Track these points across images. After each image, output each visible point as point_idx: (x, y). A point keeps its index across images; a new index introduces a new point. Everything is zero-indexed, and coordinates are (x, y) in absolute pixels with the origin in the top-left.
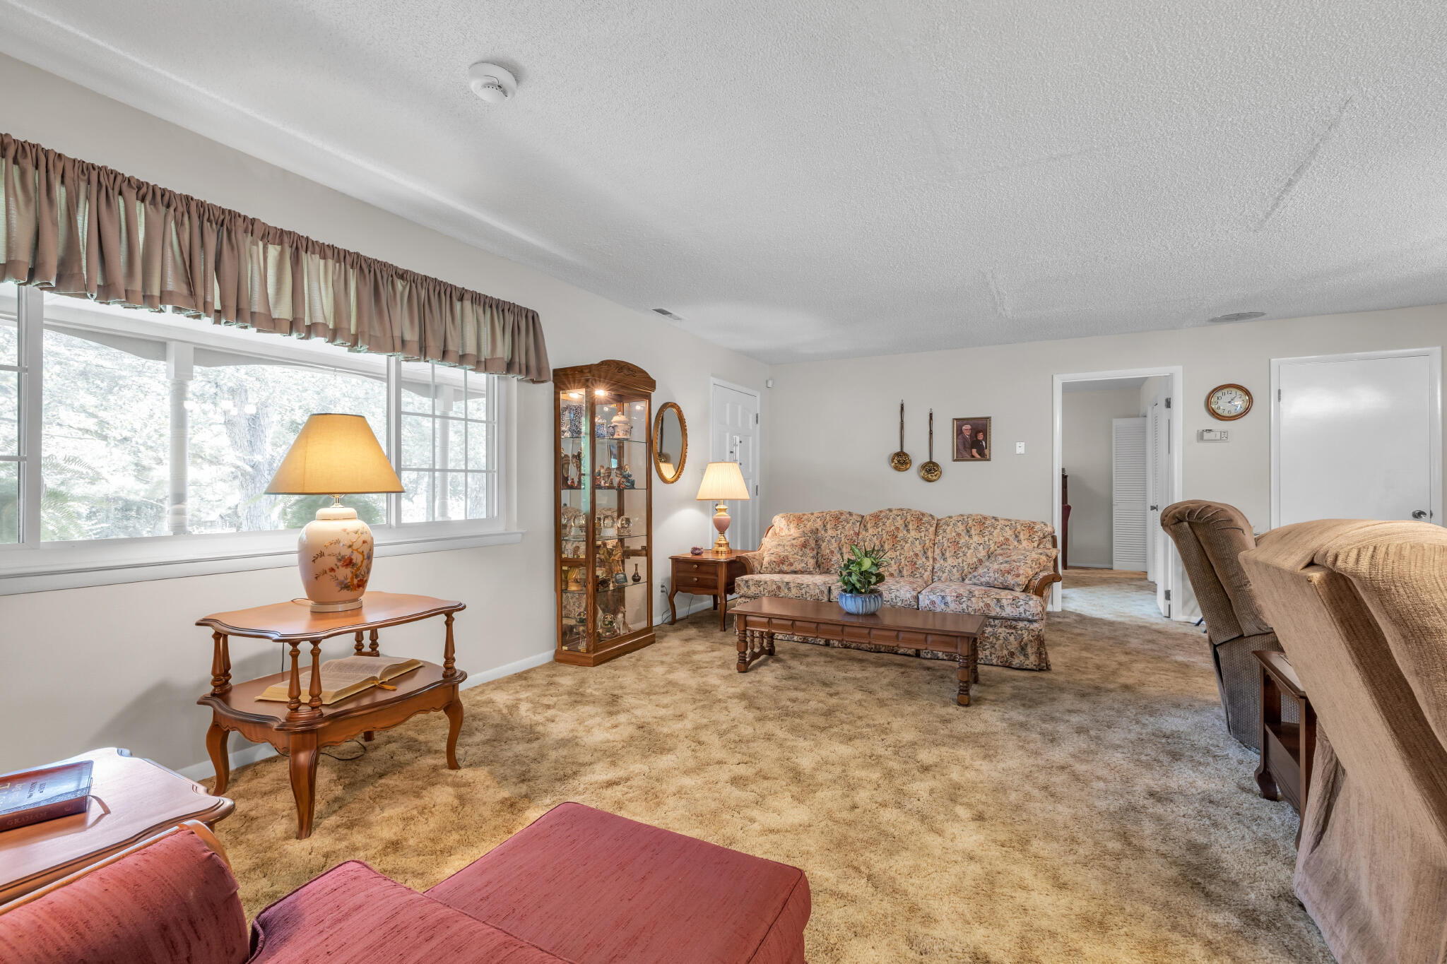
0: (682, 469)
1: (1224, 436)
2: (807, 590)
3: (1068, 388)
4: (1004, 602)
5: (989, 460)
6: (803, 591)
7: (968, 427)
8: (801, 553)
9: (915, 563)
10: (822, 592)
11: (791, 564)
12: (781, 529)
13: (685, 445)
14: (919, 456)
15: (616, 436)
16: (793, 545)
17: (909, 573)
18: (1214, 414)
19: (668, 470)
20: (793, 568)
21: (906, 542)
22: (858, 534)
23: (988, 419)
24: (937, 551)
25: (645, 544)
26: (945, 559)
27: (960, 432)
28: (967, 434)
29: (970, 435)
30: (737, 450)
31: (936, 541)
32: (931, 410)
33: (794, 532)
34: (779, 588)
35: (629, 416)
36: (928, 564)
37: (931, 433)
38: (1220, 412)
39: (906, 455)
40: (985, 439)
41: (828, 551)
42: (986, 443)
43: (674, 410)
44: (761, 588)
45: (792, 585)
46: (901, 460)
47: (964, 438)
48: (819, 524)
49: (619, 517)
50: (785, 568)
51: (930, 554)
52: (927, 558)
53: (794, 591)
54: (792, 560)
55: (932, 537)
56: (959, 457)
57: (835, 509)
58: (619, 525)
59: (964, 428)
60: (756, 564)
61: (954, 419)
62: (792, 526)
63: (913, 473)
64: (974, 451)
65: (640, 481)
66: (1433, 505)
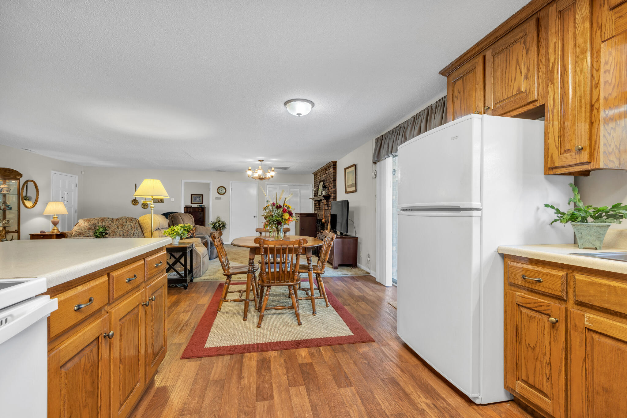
0: (36, 203)
1: (220, 198)
3: (186, 183)
5: (164, 202)
12: (81, 224)
13: (38, 195)
15: (2, 192)
16: (85, 229)
18: (219, 193)
19: (29, 204)
24: (135, 228)
25: (17, 229)
26: (137, 230)
30: (65, 197)
33: (86, 224)
35: (9, 185)
39: (137, 200)
43: (33, 183)
46: (135, 202)
48: (96, 221)
49: (3, 220)
50: (81, 236)
51: (133, 229)
52: (132, 230)
57: (103, 217)
58: (4, 223)
62: (86, 222)
63: (139, 206)
65: (15, 207)
66: (257, 215)
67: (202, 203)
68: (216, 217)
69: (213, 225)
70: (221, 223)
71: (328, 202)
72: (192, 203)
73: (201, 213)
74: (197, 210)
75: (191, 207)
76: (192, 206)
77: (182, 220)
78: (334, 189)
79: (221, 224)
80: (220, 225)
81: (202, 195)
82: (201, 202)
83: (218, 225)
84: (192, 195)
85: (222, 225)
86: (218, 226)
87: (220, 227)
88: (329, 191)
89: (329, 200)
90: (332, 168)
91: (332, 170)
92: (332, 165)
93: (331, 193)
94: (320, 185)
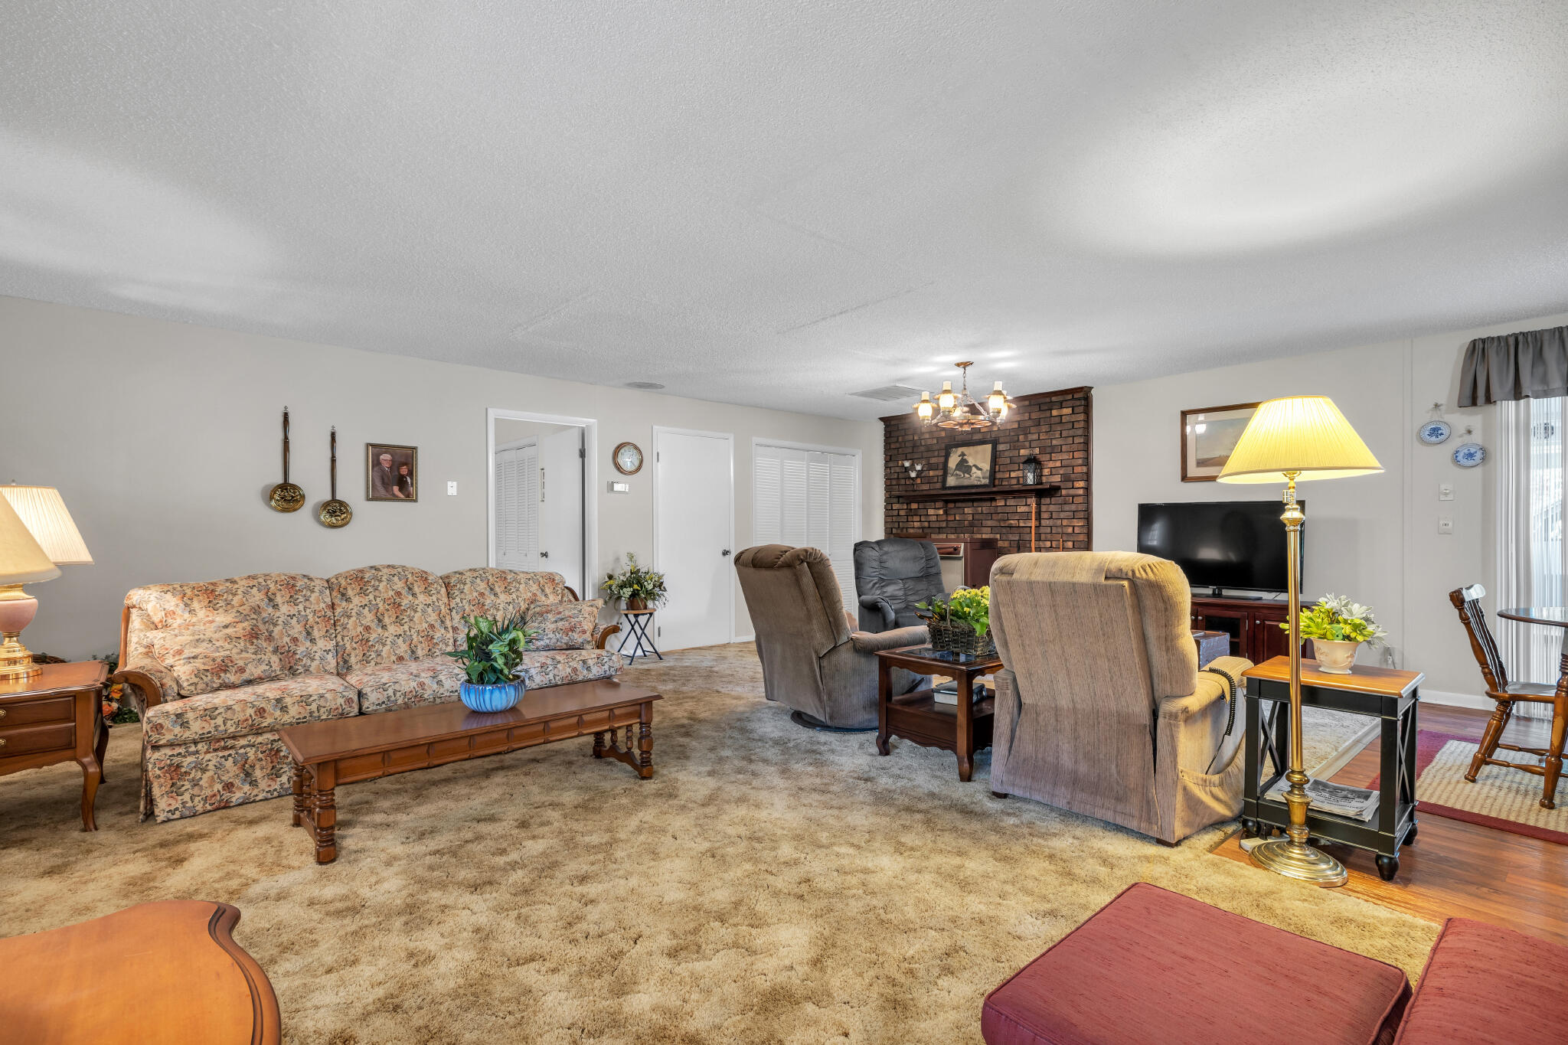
2: (322, 703)
3: (504, 427)
4: (590, 662)
5: (416, 501)
6: (314, 707)
7: (387, 457)
8: (252, 649)
9: (432, 638)
10: (349, 701)
11: (242, 670)
14: (317, 492)
16: (229, 637)
17: (425, 652)
18: (619, 468)
20: (246, 676)
21: (416, 611)
22: (333, 606)
23: (415, 448)
24: (457, 617)
27: (377, 463)
28: (386, 465)
29: (391, 468)
31: (452, 605)
32: (333, 427)
34: (261, 712)
36: (448, 636)
37: (333, 460)
38: (622, 466)
39: (294, 487)
40: (411, 473)
41: (287, 639)
42: (412, 479)
44: (219, 721)
45: (288, 701)
46: (287, 496)
47: (383, 471)
50: (231, 677)
53: (294, 712)
54: (241, 663)
55: (445, 600)
56: (373, 497)
59: (382, 457)
60: (168, 682)
61: (368, 445)
63: (304, 515)
64: (396, 489)
78: (1085, 469)
88: (1046, 472)
89: (1043, 501)
90: (1073, 408)
91: (1073, 413)
92: (1079, 399)
93: (1066, 478)
94: (959, 453)
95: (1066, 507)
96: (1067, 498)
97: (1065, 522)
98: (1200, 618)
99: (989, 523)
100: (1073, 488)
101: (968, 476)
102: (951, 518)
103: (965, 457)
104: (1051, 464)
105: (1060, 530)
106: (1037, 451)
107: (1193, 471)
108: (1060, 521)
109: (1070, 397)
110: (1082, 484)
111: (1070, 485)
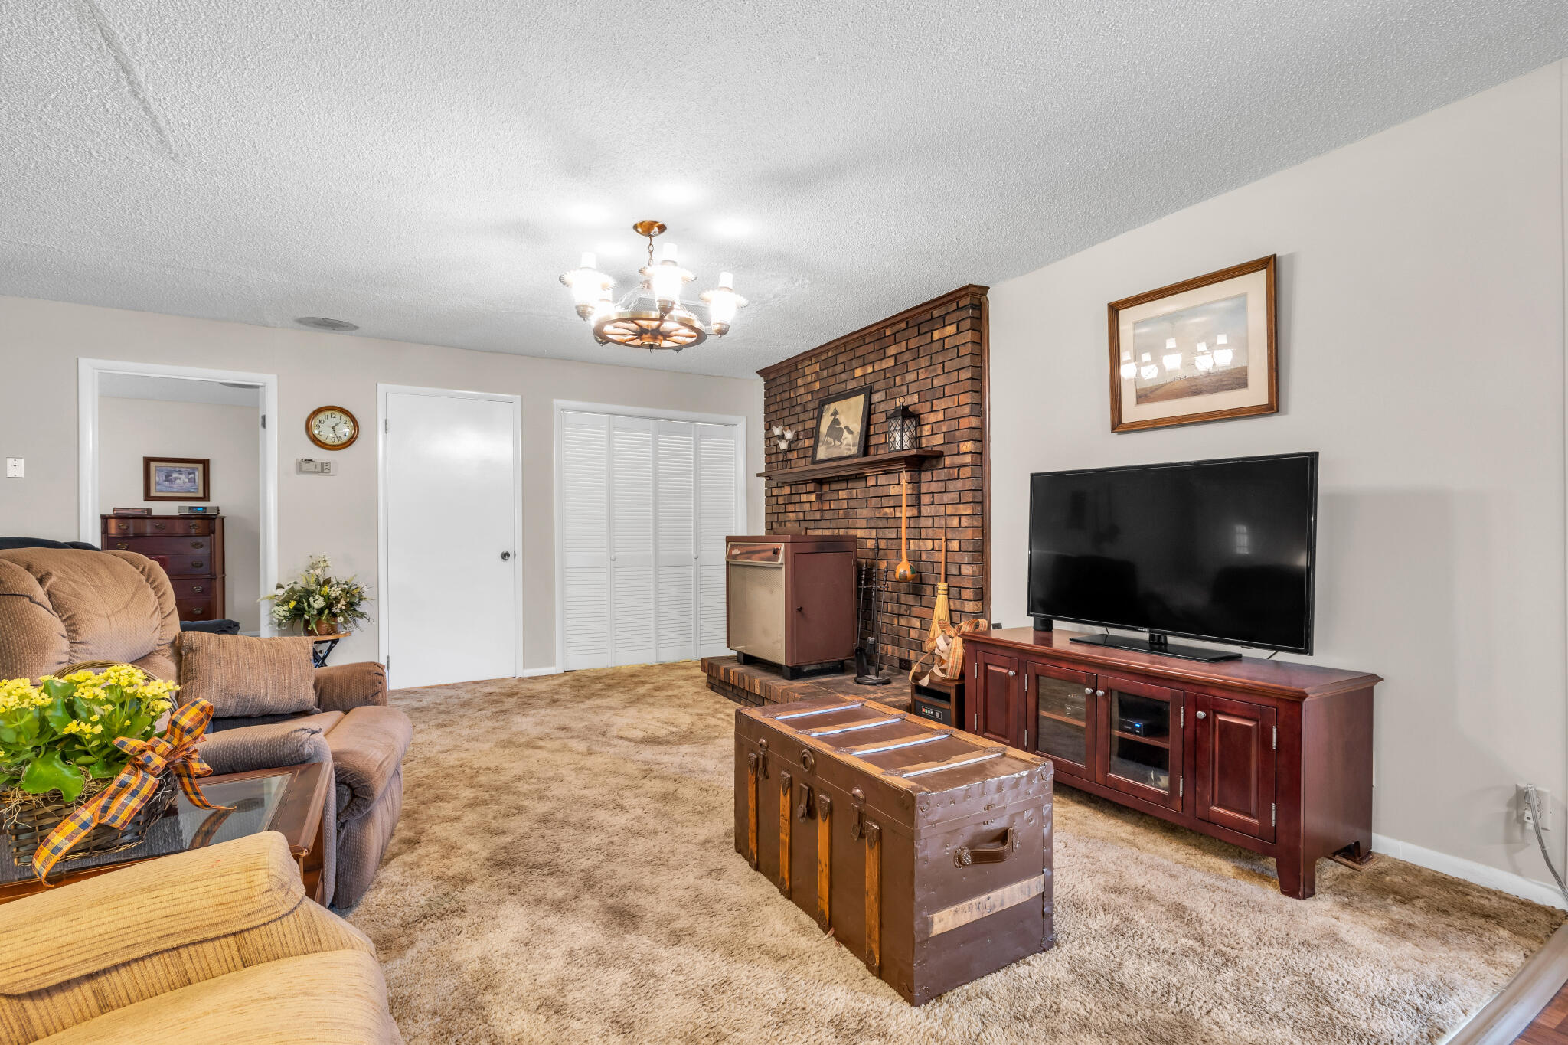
1: (324, 468)
18: (315, 440)
38: (322, 438)
66: (516, 546)
67: (206, 497)
68: (303, 563)
69: (292, 604)
70: (335, 592)
71: (919, 482)
72: (148, 497)
73: (200, 540)
74: (179, 528)
75: (146, 516)
76: (149, 510)
77: (58, 608)
78: (975, 422)
79: (337, 600)
80: (330, 603)
81: (205, 463)
82: (200, 494)
83: (319, 602)
84: (148, 461)
85: (342, 604)
86: (321, 611)
87: (335, 616)
88: (926, 430)
89: (926, 476)
90: (958, 322)
91: (958, 332)
92: (965, 307)
93: (951, 439)
94: (831, 411)
95: (951, 486)
96: (951, 470)
97: (950, 510)
98: (1100, 692)
99: (865, 513)
100: (958, 454)
101: (838, 443)
102: (826, 506)
103: (837, 416)
104: (932, 418)
105: (943, 522)
106: (915, 398)
107: (1132, 412)
108: (942, 508)
109: (954, 306)
110: (968, 446)
111: (954, 448)
